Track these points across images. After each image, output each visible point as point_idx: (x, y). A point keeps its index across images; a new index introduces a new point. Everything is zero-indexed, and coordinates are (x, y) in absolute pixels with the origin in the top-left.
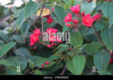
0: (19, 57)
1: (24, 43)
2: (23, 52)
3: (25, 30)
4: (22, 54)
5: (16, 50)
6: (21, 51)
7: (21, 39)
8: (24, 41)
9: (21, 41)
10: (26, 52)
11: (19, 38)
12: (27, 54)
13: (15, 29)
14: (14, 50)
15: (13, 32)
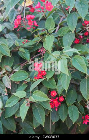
0: (8, 40)
1: (13, 29)
2: (12, 36)
3: (12, 18)
4: (11, 38)
5: (6, 35)
6: (10, 35)
7: (10, 26)
8: (13, 28)
9: (10, 27)
10: (14, 37)
11: (9, 25)
12: (15, 37)
13: (5, 18)
14: (5, 35)
15: (4, 20)
